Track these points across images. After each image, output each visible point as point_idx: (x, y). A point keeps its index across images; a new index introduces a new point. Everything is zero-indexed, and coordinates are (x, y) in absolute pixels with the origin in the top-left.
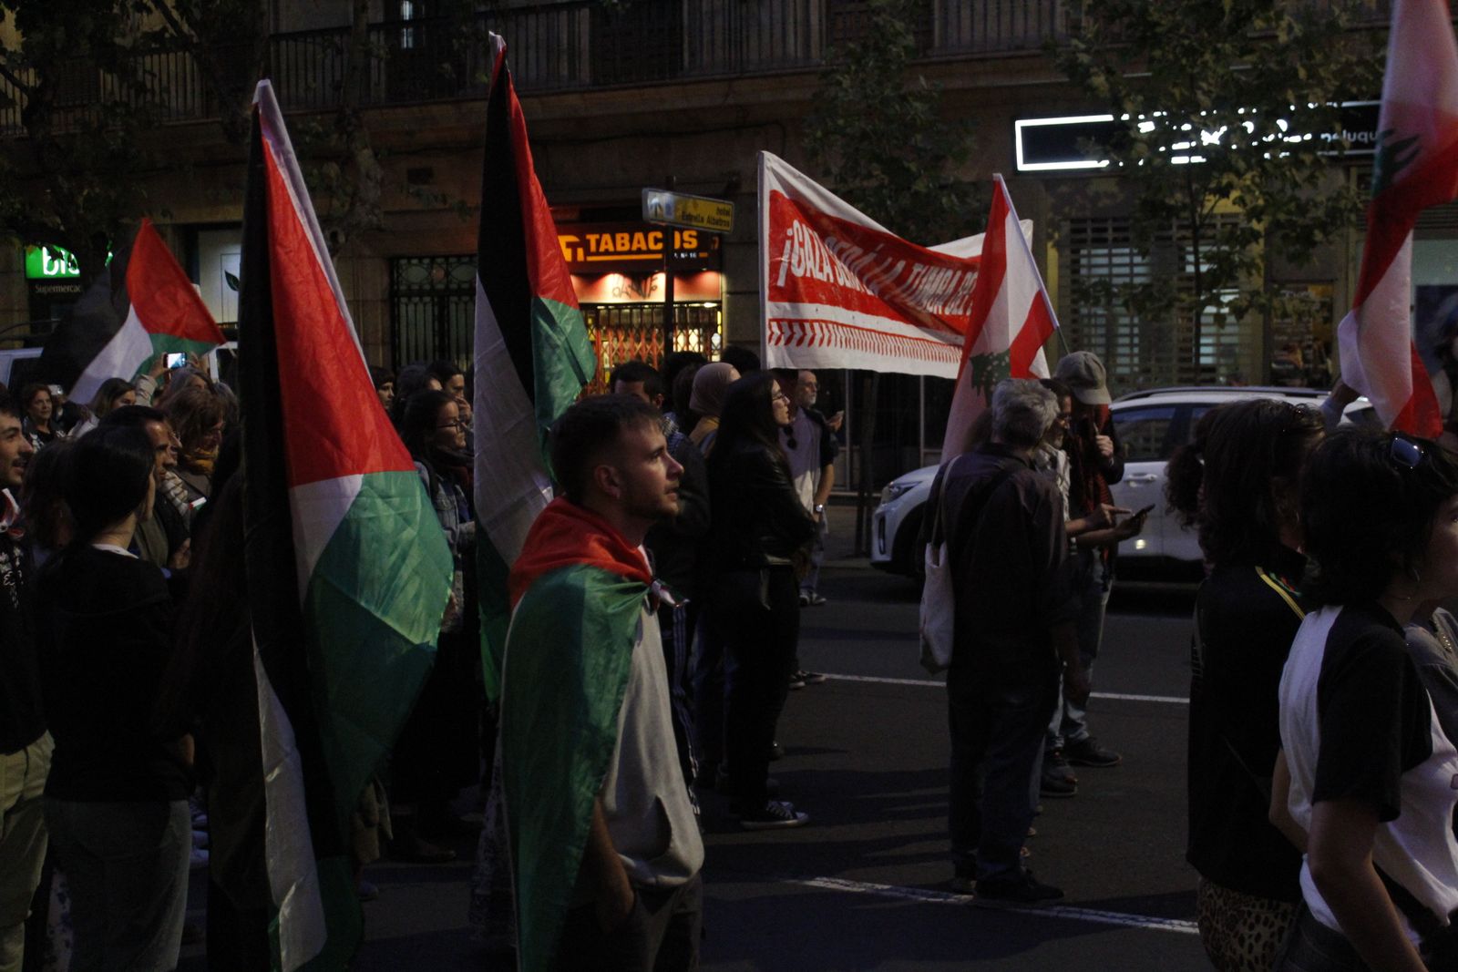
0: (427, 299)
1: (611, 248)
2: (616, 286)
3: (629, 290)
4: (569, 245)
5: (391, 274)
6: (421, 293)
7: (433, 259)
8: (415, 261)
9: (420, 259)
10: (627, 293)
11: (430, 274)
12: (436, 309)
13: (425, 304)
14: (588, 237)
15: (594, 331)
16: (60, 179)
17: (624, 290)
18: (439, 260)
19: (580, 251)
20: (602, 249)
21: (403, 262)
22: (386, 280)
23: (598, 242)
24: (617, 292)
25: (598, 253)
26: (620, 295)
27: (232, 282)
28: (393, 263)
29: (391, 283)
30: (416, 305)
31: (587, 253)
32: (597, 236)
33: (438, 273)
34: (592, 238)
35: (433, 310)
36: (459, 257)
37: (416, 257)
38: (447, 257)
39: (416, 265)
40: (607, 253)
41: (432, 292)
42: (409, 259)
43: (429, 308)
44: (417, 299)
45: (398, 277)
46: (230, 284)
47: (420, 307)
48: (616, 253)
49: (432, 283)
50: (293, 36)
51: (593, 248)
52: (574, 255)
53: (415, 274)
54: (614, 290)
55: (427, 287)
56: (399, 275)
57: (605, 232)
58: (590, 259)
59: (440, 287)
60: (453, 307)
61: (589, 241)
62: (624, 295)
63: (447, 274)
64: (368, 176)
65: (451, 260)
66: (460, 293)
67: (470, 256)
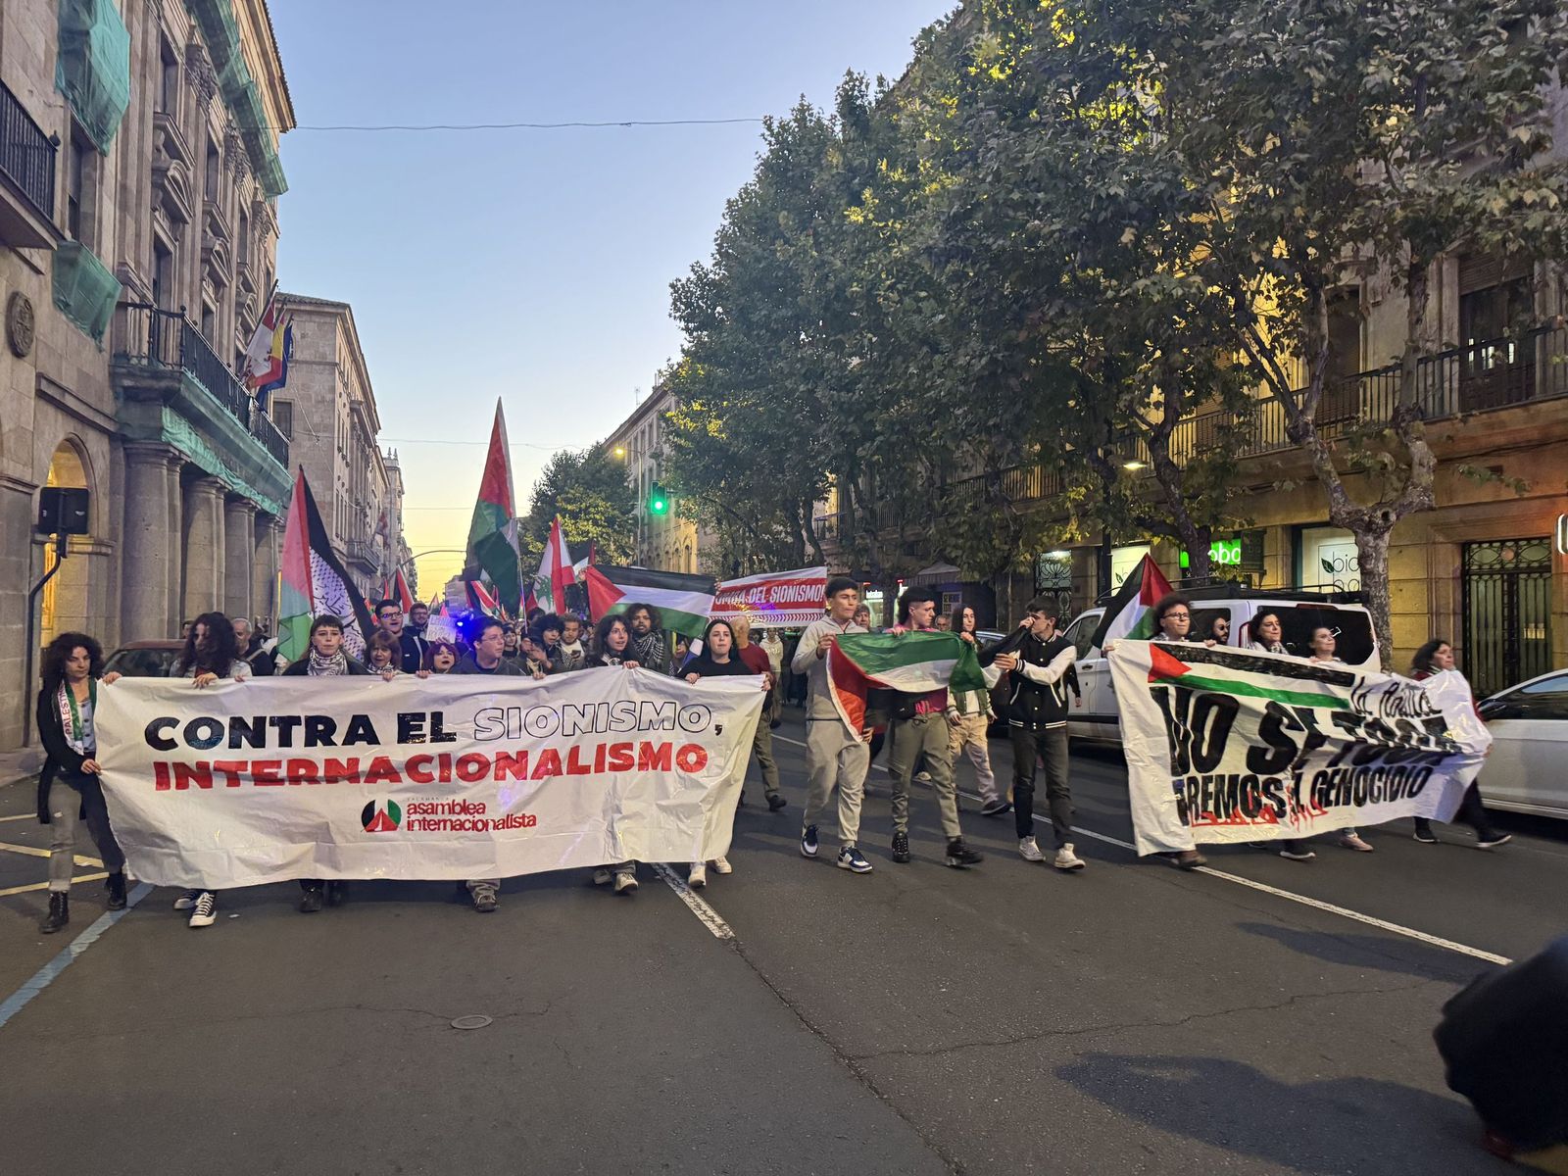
0: (1497, 577)
5: (1463, 558)
6: (1491, 572)
7: (1503, 542)
8: (1485, 545)
9: (1491, 543)
11: (1500, 555)
12: (1506, 585)
13: (1495, 581)
18: (1509, 544)
21: (1474, 546)
22: (1458, 563)
27: (1326, 566)
28: (1465, 548)
29: (1463, 564)
30: (1486, 581)
33: (1508, 555)
35: (1503, 586)
36: (1529, 540)
37: (1485, 542)
38: (1516, 541)
39: (1487, 548)
41: (1502, 571)
42: (1480, 543)
43: (1499, 583)
44: (1486, 577)
45: (1469, 559)
46: (1325, 568)
47: (1490, 584)
49: (1501, 562)
53: (1486, 556)
55: (1497, 567)
56: (1471, 557)
59: (1511, 566)
60: (1522, 583)
63: (1517, 555)
65: (1522, 543)
66: (1529, 570)
67: (1541, 539)
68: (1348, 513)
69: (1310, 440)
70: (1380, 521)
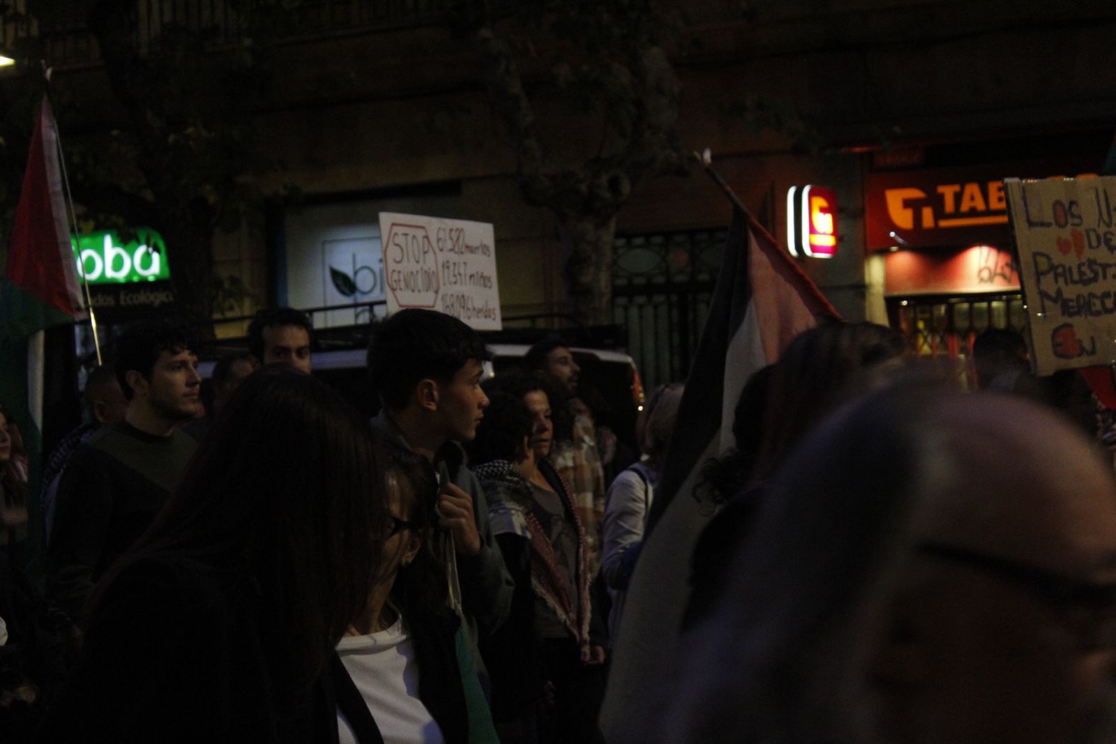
0: (659, 298)
1: (980, 205)
2: (983, 265)
3: (1007, 271)
4: (907, 204)
6: (649, 289)
7: (668, 235)
8: (639, 241)
9: (648, 236)
10: (1003, 276)
11: (663, 259)
12: (675, 313)
13: (656, 307)
14: (941, 189)
15: (929, 339)
17: (999, 271)
18: (680, 238)
19: (927, 215)
20: (965, 207)
23: (958, 198)
24: (985, 274)
25: (957, 214)
26: (991, 279)
27: (340, 282)
30: (641, 307)
31: (939, 214)
32: (957, 188)
33: (679, 258)
34: (948, 192)
35: (670, 316)
36: (710, 231)
37: (640, 235)
38: (691, 233)
39: (640, 247)
40: (973, 213)
41: (667, 288)
42: (629, 238)
43: (663, 309)
44: (641, 299)
46: (337, 286)
47: (649, 311)
48: (988, 212)
49: (666, 273)
51: (949, 206)
52: (917, 218)
53: (637, 261)
54: (980, 271)
55: (660, 280)
57: (971, 181)
58: (944, 223)
59: (683, 278)
61: (942, 196)
62: (998, 280)
63: (693, 259)
64: (660, 90)
65: (700, 237)
68: (553, 178)
69: (485, 33)
70: (607, 195)
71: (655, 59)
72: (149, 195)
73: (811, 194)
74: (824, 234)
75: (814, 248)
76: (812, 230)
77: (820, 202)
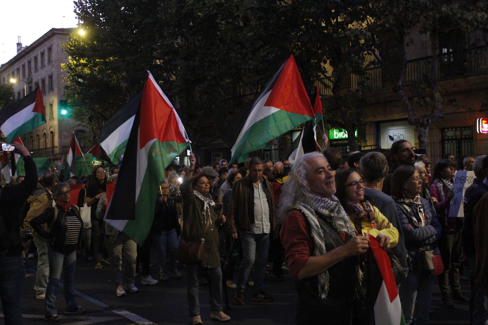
0: (454, 141)
5: (442, 134)
6: (452, 140)
7: (456, 128)
8: (450, 129)
9: (452, 128)
11: (455, 133)
12: (457, 144)
16: (343, 108)
18: (459, 129)
21: (446, 130)
22: (440, 136)
28: (443, 130)
29: (442, 137)
30: (450, 143)
33: (458, 133)
35: (456, 145)
36: (465, 127)
37: (450, 128)
38: (461, 128)
39: (450, 131)
41: (456, 139)
42: (448, 129)
43: (455, 144)
44: (450, 142)
45: (444, 135)
46: (390, 139)
47: (452, 144)
49: (456, 136)
50: (411, 61)
53: (450, 134)
55: (454, 137)
56: (445, 134)
59: (459, 137)
60: (463, 144)
63: (461, 133)
64: (438, 101)
65: (463, 129)
66: (465, 139)
67: (469, 127)
68: (415, 120)
69: (401, 92)
70: (426, 123)
71: (437, 95)
72: (343, 123)
73: (482, 120)
74: (486, 128)
75: (483, 131)
76: (482, 127)
77: (484, 121)
